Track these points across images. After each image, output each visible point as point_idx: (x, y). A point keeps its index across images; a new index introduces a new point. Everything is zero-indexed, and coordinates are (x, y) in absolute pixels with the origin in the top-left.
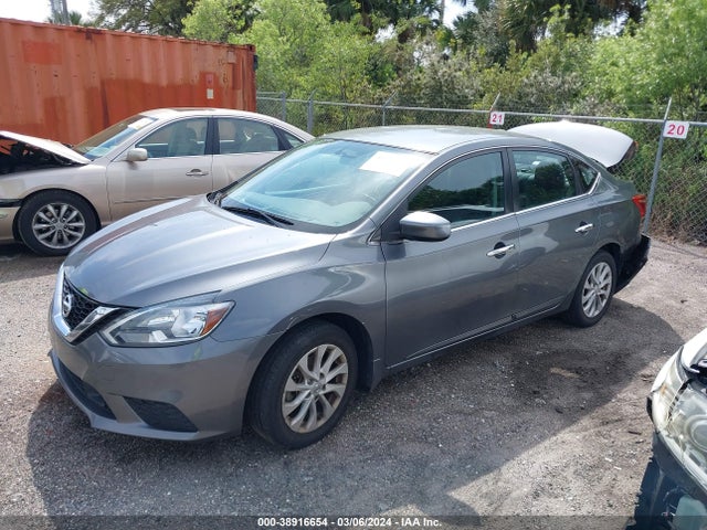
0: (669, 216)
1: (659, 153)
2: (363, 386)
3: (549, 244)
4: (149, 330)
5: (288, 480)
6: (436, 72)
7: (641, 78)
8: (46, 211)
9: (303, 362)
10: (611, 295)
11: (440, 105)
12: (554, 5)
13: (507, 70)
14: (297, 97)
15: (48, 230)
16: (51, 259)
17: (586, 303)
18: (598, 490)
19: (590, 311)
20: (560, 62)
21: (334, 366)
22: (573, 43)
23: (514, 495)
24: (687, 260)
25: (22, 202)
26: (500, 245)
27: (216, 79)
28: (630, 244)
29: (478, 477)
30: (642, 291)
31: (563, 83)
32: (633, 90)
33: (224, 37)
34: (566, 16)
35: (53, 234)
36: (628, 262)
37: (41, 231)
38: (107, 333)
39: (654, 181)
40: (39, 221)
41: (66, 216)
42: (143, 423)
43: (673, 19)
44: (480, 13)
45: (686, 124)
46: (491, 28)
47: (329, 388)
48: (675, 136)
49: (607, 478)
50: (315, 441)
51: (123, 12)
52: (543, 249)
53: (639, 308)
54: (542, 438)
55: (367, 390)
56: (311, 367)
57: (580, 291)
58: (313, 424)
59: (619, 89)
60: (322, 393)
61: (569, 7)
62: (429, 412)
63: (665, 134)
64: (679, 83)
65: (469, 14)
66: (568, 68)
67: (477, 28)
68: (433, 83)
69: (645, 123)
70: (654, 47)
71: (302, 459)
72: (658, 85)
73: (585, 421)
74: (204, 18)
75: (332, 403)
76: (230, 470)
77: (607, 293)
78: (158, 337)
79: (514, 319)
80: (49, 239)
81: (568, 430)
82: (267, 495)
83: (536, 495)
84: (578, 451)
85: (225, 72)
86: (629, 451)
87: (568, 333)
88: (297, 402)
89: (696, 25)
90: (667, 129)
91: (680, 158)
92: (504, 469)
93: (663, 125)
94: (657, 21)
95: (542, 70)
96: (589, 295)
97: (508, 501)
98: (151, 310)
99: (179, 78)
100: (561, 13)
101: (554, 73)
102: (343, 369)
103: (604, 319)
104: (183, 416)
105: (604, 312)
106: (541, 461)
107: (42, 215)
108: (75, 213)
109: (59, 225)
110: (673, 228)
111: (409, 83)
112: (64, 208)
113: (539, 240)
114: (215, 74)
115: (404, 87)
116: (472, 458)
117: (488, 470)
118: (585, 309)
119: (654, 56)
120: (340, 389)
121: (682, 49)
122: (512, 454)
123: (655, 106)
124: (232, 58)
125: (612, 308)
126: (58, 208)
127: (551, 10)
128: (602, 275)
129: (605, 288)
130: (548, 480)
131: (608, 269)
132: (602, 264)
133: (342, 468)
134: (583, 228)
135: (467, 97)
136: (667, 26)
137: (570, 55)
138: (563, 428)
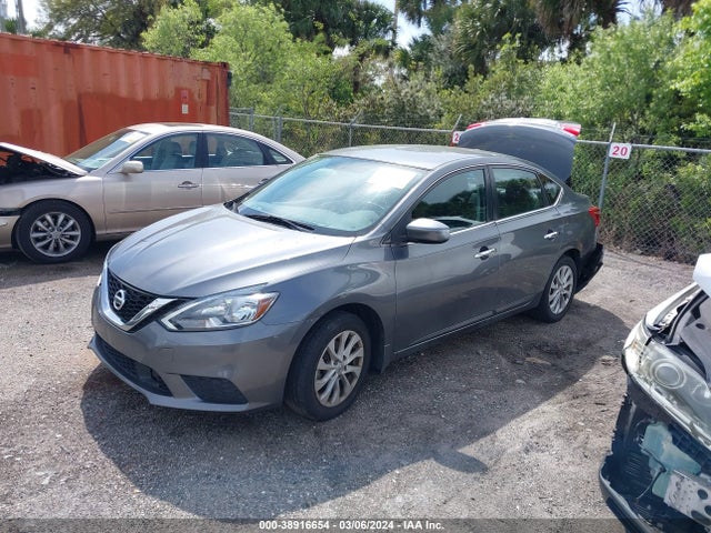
0: (614, 229)
1: (605, 172)
2: (375, 369)
3: (515, 251)
4: (207, 317)
5: (321, 445)
6: (399, 92)
7: (588, 104)
8: (43, 220)
9: (331, 345)
10: (572, 295)
11: (402, 124)
12: (505, 33)
13: (466, 92)
14: (261, 113)
15: (44, 238)
16: (48, 266)
17: (552, 301)
18: (575, 445)
19: (556, 309)
20: (513, 87)
21: (353, 351)
22: (524, 70)
23: (509, 451)
24: (631, 267)
25: (20, 211)
26: (484, 249)
27: (191, 95)
28: (587, 251)
29: (478, 439)
30: (597, 292)
31: (518, 105)
32: (580, 114)
33: (186, 52)
34: (517, 44)
35: (50, 242)
36: (586, 266)
37: (38, 240)
38: (165, 320)
39: (601, 196)
40: (37, 229)
41: (63, 225)
42: (197, 398)
43: (614, 52)
44: (436, 36)
45: (629, 146)
46: (445, 51)
47: (350, 369)
48: (619, 156)
49: (582, 437)
50: (337, 415)
51: (73, 21)
52: (510, 255)
53: (595, 307)
54: (527, 409)
55: (378, 372)
56: (336, 351)
57: (547, 291)
58: (336, 400)
59: (567, 113)
60: (344, 372)
61: (519, 35)
62: (429, 390)
63: (611, 155)
64: (620, 107)
65: (424, 37)
66: (520, 92)
67: (432, 51)
68: (396, 102)
69: (591, 144)
70: (599, 76)
71: (330, 428)
72: (602, 109)
73: (560, 396)
74: (165, 32)
75: (350, 382)
76: (269, 439)
77: (569, 293)
78: (213, 323)
79: (495, 313)
80: (46, 247)
81: (546, 403)
82: (306, 456)
83: (527, 451)
84: (556, 419)
85: (198, 89)
86: (597, 417)
87: (537, 327)
88: (325, 380)
89: (633, 57)
90: (612, 150)
91: (622, 177)
92: (498, 433)
93: (608, 147)
94: (600, 52)
95: (498, 94)
96: (554, 295)
97: (505, 456)
98: (209, 299)
99: (154, 93)
100: (512, 40)
101: (509, 97)
102: (360, 353)
103: (567, 316)
104: (237, 390)
105: (567, 310)
106: (527, 427)
107: (39, 224)
108: (71, 222)
109: (56, 234)
110: (618, 239)
111: (373, 102)
112: (61, 218)
113: (506, 247)
114: (190, 91)
115: (368, 106)
116: (471, 425)
117: (485, 434)
118: (552, 306)
119: (599, 82)
120: (357, 370)
121: (622, 78)
122: (504, 421)
123: (599, 129)
124: (207, 75)
125: (573, 307)
126: (55, 218)
127: (504, 38)
128: (565, 276)
129: (568, 288)
130: (535, 440)
131: (570, 272)
132: (565, 267)
133: (365, 435)
134: (550, 235)
135: (428, 117)
136: (609, 57)
137: (521, 80)
138: (542, 401)
